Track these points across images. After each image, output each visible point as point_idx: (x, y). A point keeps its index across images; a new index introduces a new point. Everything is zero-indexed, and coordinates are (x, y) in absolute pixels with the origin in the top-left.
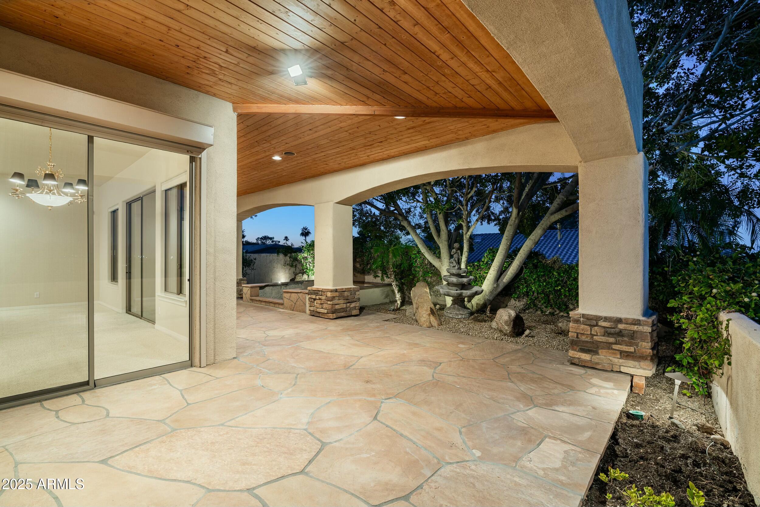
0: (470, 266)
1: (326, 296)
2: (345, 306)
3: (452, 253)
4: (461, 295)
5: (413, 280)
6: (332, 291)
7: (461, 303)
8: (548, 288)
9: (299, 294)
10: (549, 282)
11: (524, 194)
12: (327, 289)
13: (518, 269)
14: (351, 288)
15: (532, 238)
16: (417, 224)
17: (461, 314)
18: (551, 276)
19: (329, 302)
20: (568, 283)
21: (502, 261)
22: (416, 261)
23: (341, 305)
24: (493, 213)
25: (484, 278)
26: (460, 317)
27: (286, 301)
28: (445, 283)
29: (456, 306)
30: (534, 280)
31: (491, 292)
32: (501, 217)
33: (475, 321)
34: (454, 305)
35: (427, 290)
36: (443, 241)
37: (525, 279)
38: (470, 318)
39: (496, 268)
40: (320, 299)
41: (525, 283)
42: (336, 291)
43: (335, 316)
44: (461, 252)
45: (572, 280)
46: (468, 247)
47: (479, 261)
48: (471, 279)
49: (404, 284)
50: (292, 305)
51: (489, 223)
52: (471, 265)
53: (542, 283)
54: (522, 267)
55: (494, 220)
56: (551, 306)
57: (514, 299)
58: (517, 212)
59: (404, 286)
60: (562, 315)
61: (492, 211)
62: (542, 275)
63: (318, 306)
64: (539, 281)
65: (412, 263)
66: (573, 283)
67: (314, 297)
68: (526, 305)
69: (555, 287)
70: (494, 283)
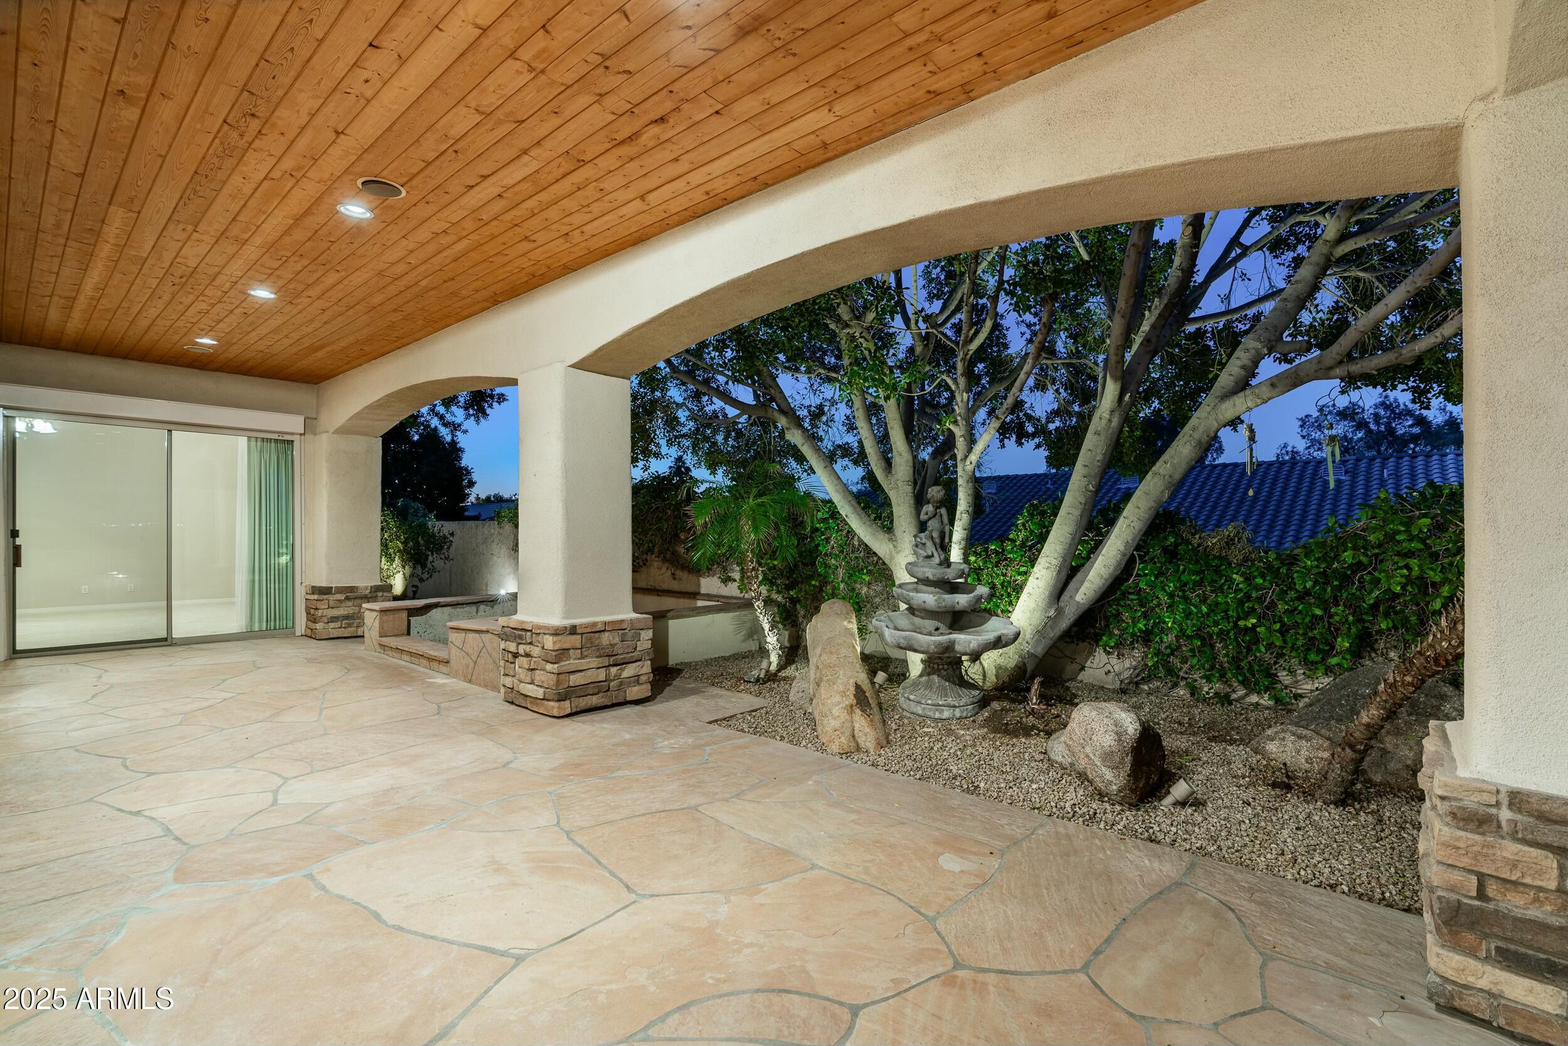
0: (976, 554)
1: (543, 648)
2: (601, 675)
3: (923, 517)
4: (949, 647)
5: (821, 590)
6: (557, 632)
7: (950, 671)
8: (1216, 623)
9: (483, 635)
10: (1217, 604)
11: (1138, 340)
12: (545, 627)
13: (1119, 564)
14: (622, 621)
15: (1162, 471)
16: (839, 446)
17: (949, 706)
18: (1223, 585)
19: (549, 667)
20: (1281, 607)
21: (1073, 539)
22: (828, 540)
23: (589, 673)
24: (1030, 418)
25: (1019, 589)
26: (946, 714)
27: (455, 654)
28: (903, 606)
29: (935, 678)
30: (1171, 596)
31: (1038, 631)
32: (1052, 427)
33: (995, 730)
34: (929, 674)
35: (850, 626)
36: (900, 484)
37: (1139, 591)
38: (980, 718)
39: (1054, 562)
40: (527, 655)
41: (1141, 606)
42: (573, 630)
43: (567, 706)
44: (948, 511)
45: (1292, 600)
46: (970, 499)
47: (1003, 538)
48: (981, 597)
49: (799, 601)
50: (468, 666)
51: (1019, 443)
52: (979, 549)
53: (1195, 606)
54: (1133, 555)
55: (1033, 435)
56: (1223, 676)
57: (1105, 650)
58: (1117, 393)
59: (798, 606)
60: (1257, 704)
61: (1029, 412)
62: (1195, 582)
63: (522, 673)
64: (1186, 599)
65: (818, 546)
66: (1296, 609)
67: (512, 647)
68: (1143, 670)
69: (1239, 618)
70: (1049, 605)
